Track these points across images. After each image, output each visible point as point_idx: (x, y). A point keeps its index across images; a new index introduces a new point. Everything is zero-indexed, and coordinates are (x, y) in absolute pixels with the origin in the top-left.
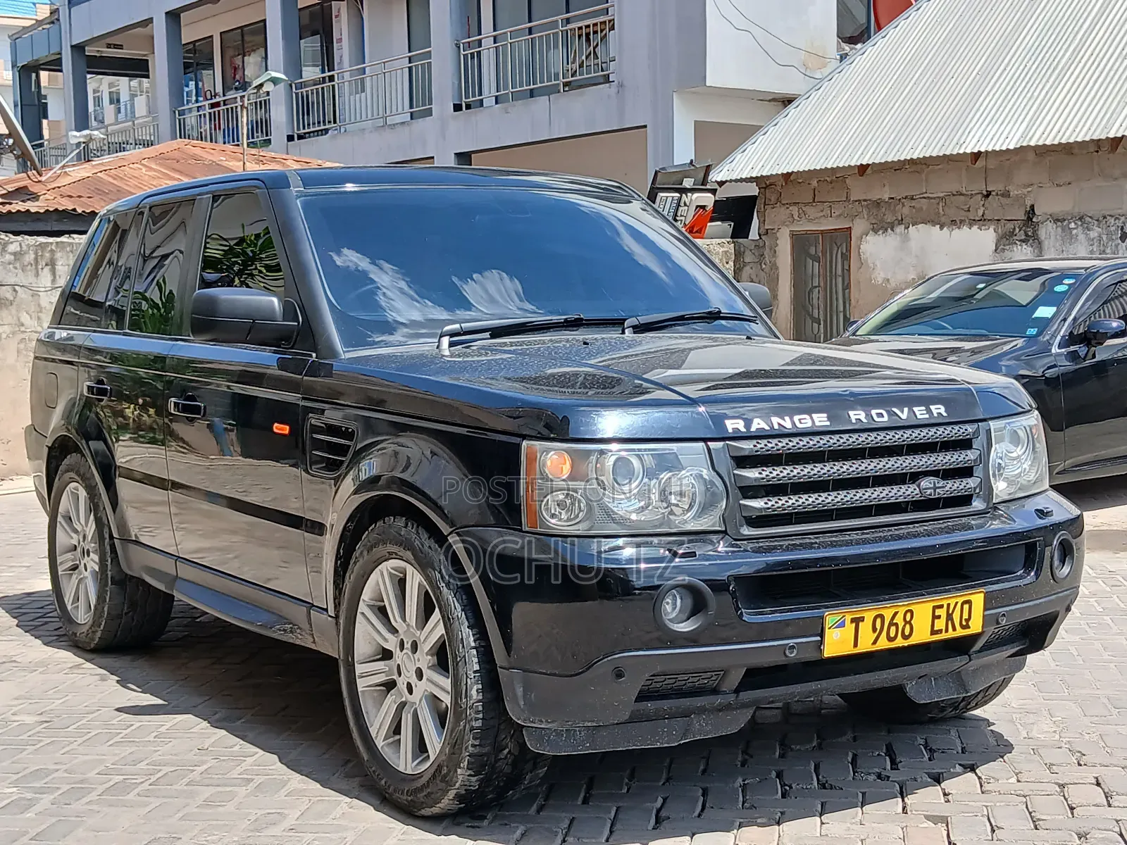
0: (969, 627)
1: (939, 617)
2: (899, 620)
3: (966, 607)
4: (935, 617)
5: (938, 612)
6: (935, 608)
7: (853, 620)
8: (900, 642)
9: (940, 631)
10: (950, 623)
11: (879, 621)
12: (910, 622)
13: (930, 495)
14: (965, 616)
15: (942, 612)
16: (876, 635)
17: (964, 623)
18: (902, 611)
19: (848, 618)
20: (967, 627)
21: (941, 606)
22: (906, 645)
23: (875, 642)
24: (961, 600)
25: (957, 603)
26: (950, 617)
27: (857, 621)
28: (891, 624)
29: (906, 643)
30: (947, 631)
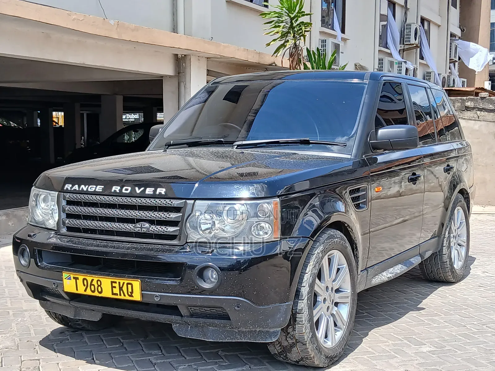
0: (133, 297)
1: (115, 287)
2: (94, 282)
3: (130, 286)
4: (113, 287)
5: (114, 285)
6: (112, 282)
7: (74, 278)
8: (96, 294)
9: (116, 294)
10: (121, 291)
11: (85, 281)
12: (100, 286)
13: (139, 230)
14: (130, 290)
15: (117, 285)
16: (85, 287)
17: (130, 294)
18: (96, 280)
19: (72, 276)
20: (131, 296)
21: (116, 282)
22: (100, 296)
23: (85, 291)
24: (126, 282)
25: (124, 283)
26: (121, 289)
27: (76, 279)
28: (91, 285)
29: (100, 295)
30: (120, 295)
